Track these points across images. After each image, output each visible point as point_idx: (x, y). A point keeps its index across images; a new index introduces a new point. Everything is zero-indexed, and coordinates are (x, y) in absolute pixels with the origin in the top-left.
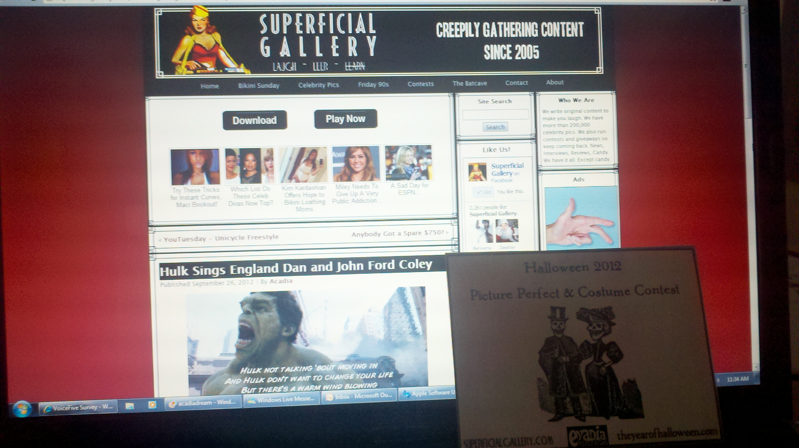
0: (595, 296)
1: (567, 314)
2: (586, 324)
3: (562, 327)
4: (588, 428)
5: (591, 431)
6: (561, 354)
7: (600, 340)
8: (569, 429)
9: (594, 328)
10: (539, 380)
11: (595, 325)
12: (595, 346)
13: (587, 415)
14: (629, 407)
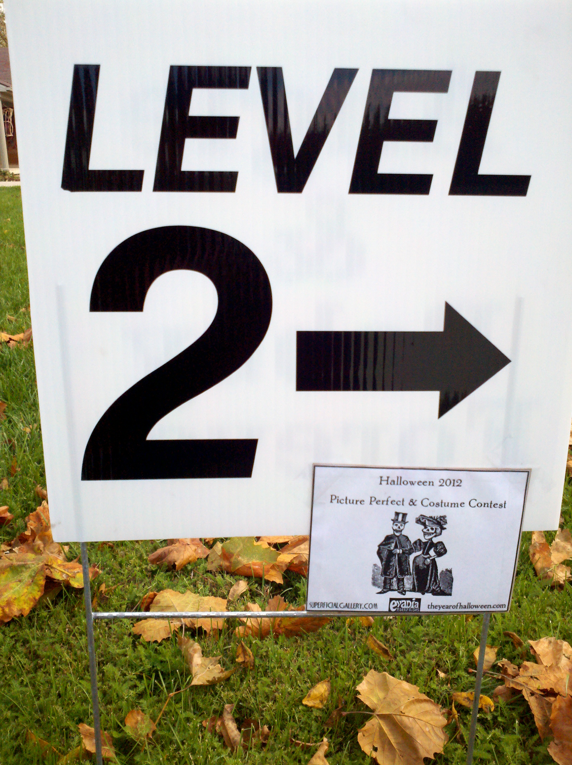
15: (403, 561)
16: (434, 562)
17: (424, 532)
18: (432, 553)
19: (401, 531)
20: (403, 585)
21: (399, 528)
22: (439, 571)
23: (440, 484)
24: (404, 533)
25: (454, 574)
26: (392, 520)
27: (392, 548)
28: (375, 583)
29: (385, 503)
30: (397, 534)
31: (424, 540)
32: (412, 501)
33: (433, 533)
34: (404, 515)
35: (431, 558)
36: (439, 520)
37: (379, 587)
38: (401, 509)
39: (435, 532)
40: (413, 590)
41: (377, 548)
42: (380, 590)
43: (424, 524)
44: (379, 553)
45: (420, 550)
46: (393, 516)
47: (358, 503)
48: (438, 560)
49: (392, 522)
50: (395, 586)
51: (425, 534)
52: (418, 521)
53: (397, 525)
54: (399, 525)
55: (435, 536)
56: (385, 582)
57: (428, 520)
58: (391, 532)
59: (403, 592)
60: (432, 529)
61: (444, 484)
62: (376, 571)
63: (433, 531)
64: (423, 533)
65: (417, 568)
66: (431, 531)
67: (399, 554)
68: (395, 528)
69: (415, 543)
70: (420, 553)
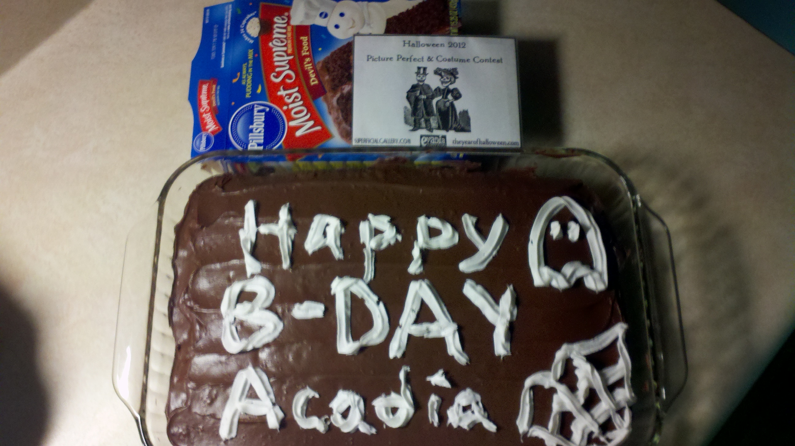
0: (447, 61)
1: (428, 71)
2: (439, 77)
3: (424, 78)
4: (434, 136)
5: (436, 138)
6: (421, 93)
7: (447, 87)
8: (421, 137)
9: (444, 79)
10: (406, 108)
11: (445, 78)
12: (444, 90)
13: (435, 129)
14: (462, 126)
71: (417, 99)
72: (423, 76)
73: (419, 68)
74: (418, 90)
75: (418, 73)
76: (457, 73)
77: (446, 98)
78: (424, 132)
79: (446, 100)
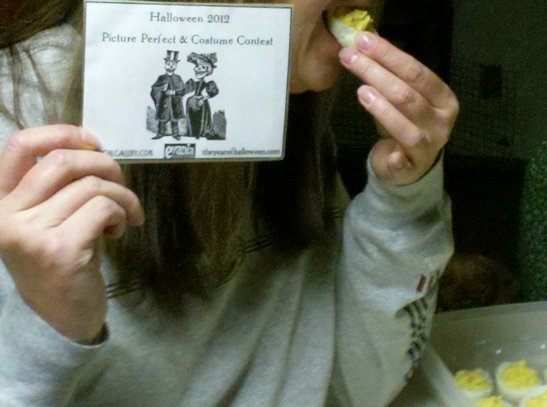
0: (205, 44)
1: (179, 57)
2: (194, 65)
3: (174, 67)
7: (202, 79)
9: (200, 69)
10: (149, 108)
11: (200, 66)
13: (182, 135)
14: (216, 132)
15: (176, 104)
16: (206, 102)
17: (196, 71)
18: (204, 93)
19: (173, 70)
20: (178, 129)
21: (171, 67)
22: (213, 112)
23: (209, 20)
24: (176, 72)
25: (227, 117)
26: (165, 59)
27: (165, 89)
28: (149, 128)
29: (157, 41)
30: (170, 74)
31: (196, 80)
32: (182, 38)
33: (205, 72)
34: (176, 53)
35: (204, 99)
36: (209, 58)
37: (154, 132)
38: (173, 48)
39: (207, 71)
40: (188, 135)
41: (150, 89)
42: (154, 135)
43: (195, 62)
44: (153, 95)
45: (193, 91)
46: (165, 55)
47: (130, 40)
48: (211, 101)
49: (165, 61)
50: (169, 131)
51: (197, 73)
52: (190, 59)
53: (169, 64)
54: (171, 64)
55: (207, 75)
56: (159, 126)
57: (200, 58)
58: (163, 72)
59: (177, 137)
60: (204, 68)
61: (213, 20)
62: (150, 114)
63: (204, 70)
64: (195, 73)
65: (190, 111)
66: (203, 70)
67: (172, 95)
68: (168, 67)
69: (188, 83)
70: (192, 94)
71: (164, 96)
72: (174, 64)
73: (169, 52)
74: (166, 83)
75: (167, 60)
76: (216, 60)
77: (200, 94)
78: (170, 140)
79: (199, 97)
